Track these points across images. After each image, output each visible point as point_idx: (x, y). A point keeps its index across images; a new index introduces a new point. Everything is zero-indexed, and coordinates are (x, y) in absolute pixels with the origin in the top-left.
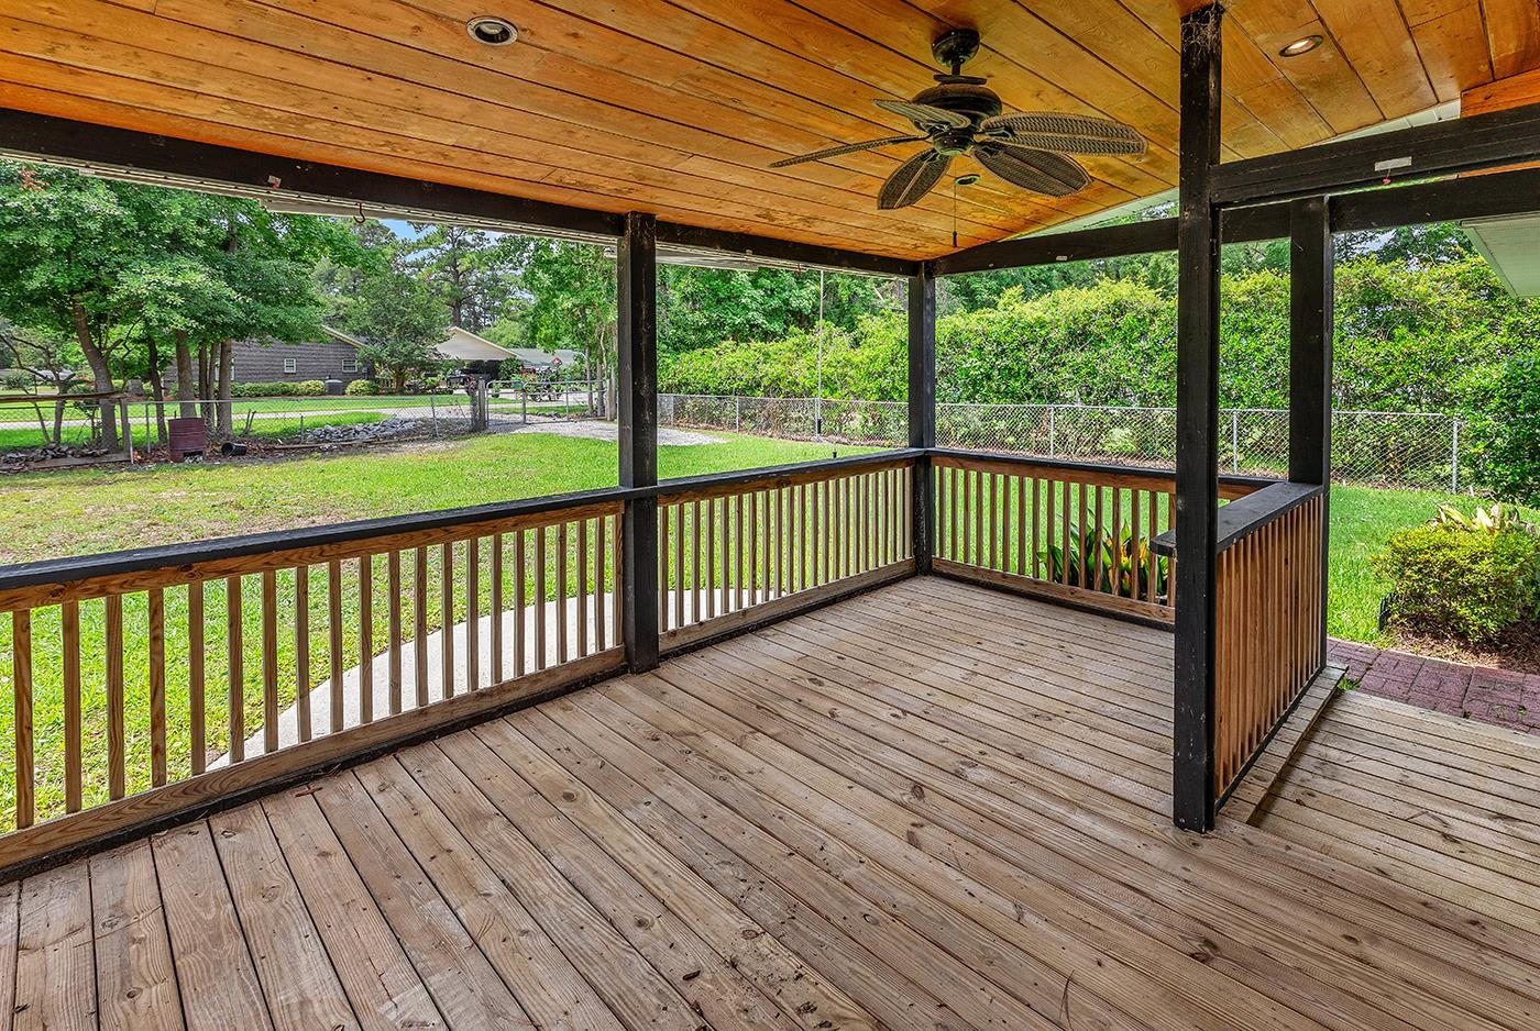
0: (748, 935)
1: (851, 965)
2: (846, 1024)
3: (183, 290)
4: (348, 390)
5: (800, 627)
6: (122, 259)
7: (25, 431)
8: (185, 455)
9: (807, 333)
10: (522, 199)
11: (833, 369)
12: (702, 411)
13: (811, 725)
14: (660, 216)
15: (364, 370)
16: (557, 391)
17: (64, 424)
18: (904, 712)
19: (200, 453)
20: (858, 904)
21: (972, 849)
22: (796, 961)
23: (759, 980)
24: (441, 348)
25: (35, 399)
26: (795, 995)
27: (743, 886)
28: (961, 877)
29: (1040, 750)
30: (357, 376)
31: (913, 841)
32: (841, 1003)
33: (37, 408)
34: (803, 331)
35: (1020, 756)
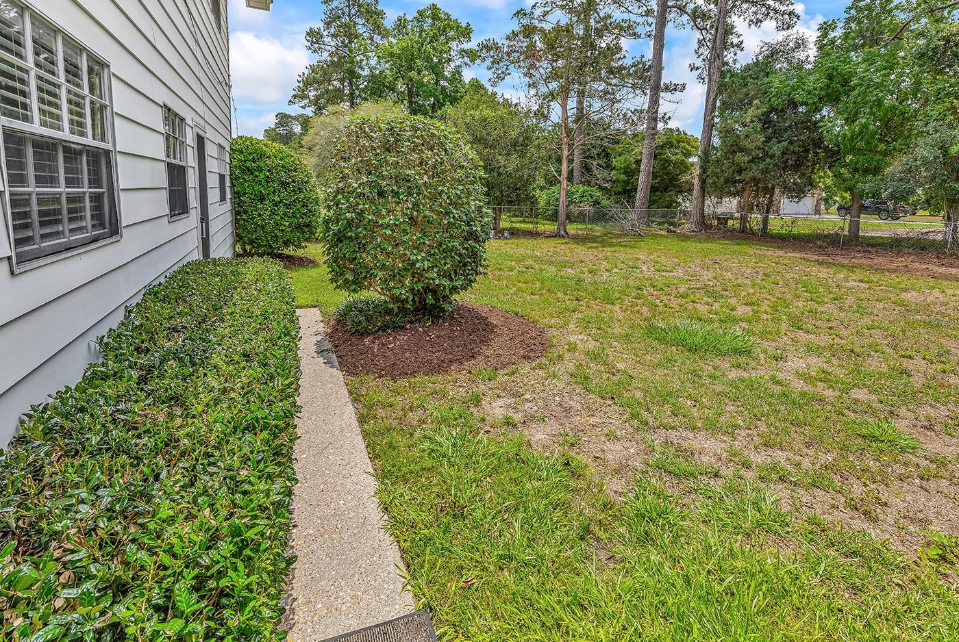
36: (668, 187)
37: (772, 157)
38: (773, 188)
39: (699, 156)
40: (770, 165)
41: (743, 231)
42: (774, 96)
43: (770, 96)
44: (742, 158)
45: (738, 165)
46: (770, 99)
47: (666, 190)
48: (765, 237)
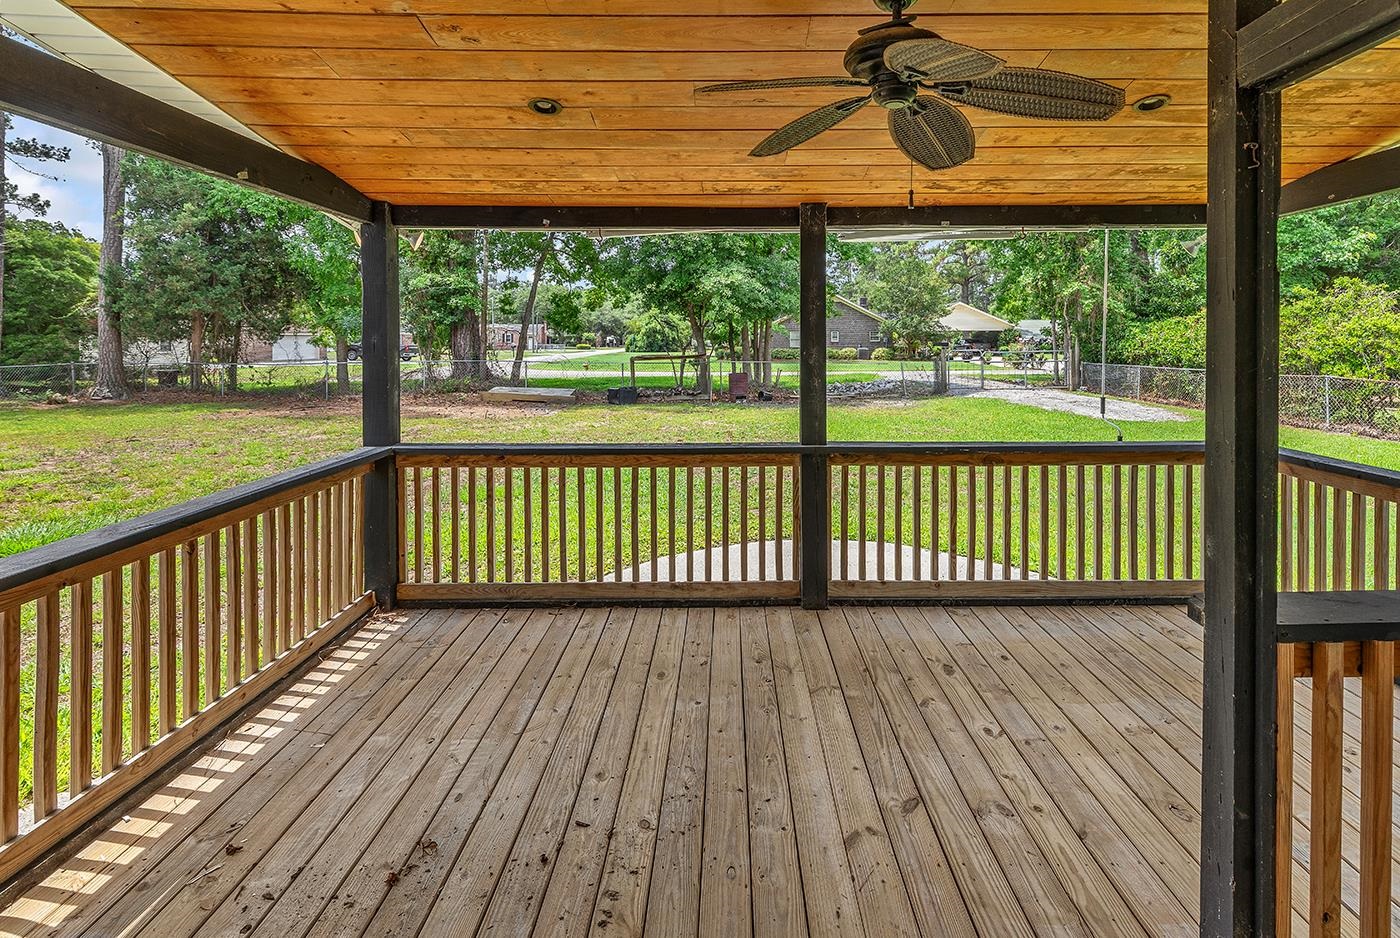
0: (645, 825)
1: (676, 891)
2: (620, 925)
3: (730, 286)
4: (872, 357)
5: (996, 617)
6: (704, 267)
7: (665, 378)
8: (737, 398)
9: (1322, 293)
10: (708, 208)
11: (1355, 340)
12: (1173, 386)
13: (892, 703)
14: (830, 203)
15: (885, 340)
16: (1040, 359)
17: (685, 375)
18: (1003, 731)
19: (745, 397)
20: (738, 856)
21: (893, 880)
22: (647, 862)
23: (611, 856)
24: (943, 321)
25: (672, 358)
26: (619, 881)
27: (682, 791)
28: (850, 896)
29: (1121, 844)
30: (879, 345)
31: (850, 842)
32: (635, 909)
33: (673, 363)
34: (1315, 292)
35: (1081, 836)
36: (47, 324)
37: (225, 284)
38: (239, 326)
39: (100, 276)
40: (224, 294)
41: (198, 390)
42: (217, 200)
43: (213, 200)
44: (175, 283)
45: (173, 293)
46: (213, 204)
47: (43, 328)
48: (235, 395)
